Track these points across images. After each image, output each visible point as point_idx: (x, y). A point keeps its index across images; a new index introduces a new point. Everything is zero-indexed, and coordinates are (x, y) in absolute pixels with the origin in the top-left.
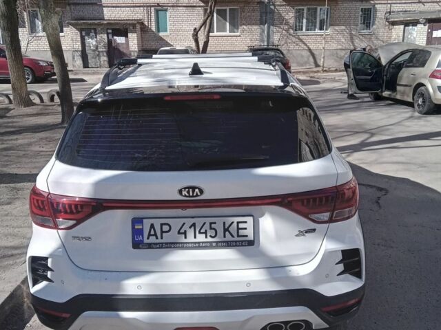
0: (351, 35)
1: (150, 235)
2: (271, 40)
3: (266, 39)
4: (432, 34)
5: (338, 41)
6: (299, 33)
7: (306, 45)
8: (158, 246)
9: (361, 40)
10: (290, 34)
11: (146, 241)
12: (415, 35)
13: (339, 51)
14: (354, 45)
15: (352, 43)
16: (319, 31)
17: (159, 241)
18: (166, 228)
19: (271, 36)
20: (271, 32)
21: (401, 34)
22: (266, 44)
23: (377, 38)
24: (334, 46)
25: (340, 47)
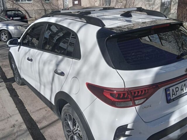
0: (42, 3)
1: (173, 95)
2: (5, 6)
3: (2, 6)
4: (74, 3)
5: (37, 6)
6: (19, 3)
7: (23, 8)
8: (176, 99)
9: (47, 5)
10: (14, 3)
11: (172, 98)
12: (68, 3)
13: (38, 11)
14: (44, 8)
15: (43, 7)
16: (28, 2)
17: (176, 96)
18: (177, 89)
19: (5, 4)
20: (4, 2)
21: (62, 3)
22: (3, 8)
23: (53, 5)
24: (36, 8)
25: (38, 9)
